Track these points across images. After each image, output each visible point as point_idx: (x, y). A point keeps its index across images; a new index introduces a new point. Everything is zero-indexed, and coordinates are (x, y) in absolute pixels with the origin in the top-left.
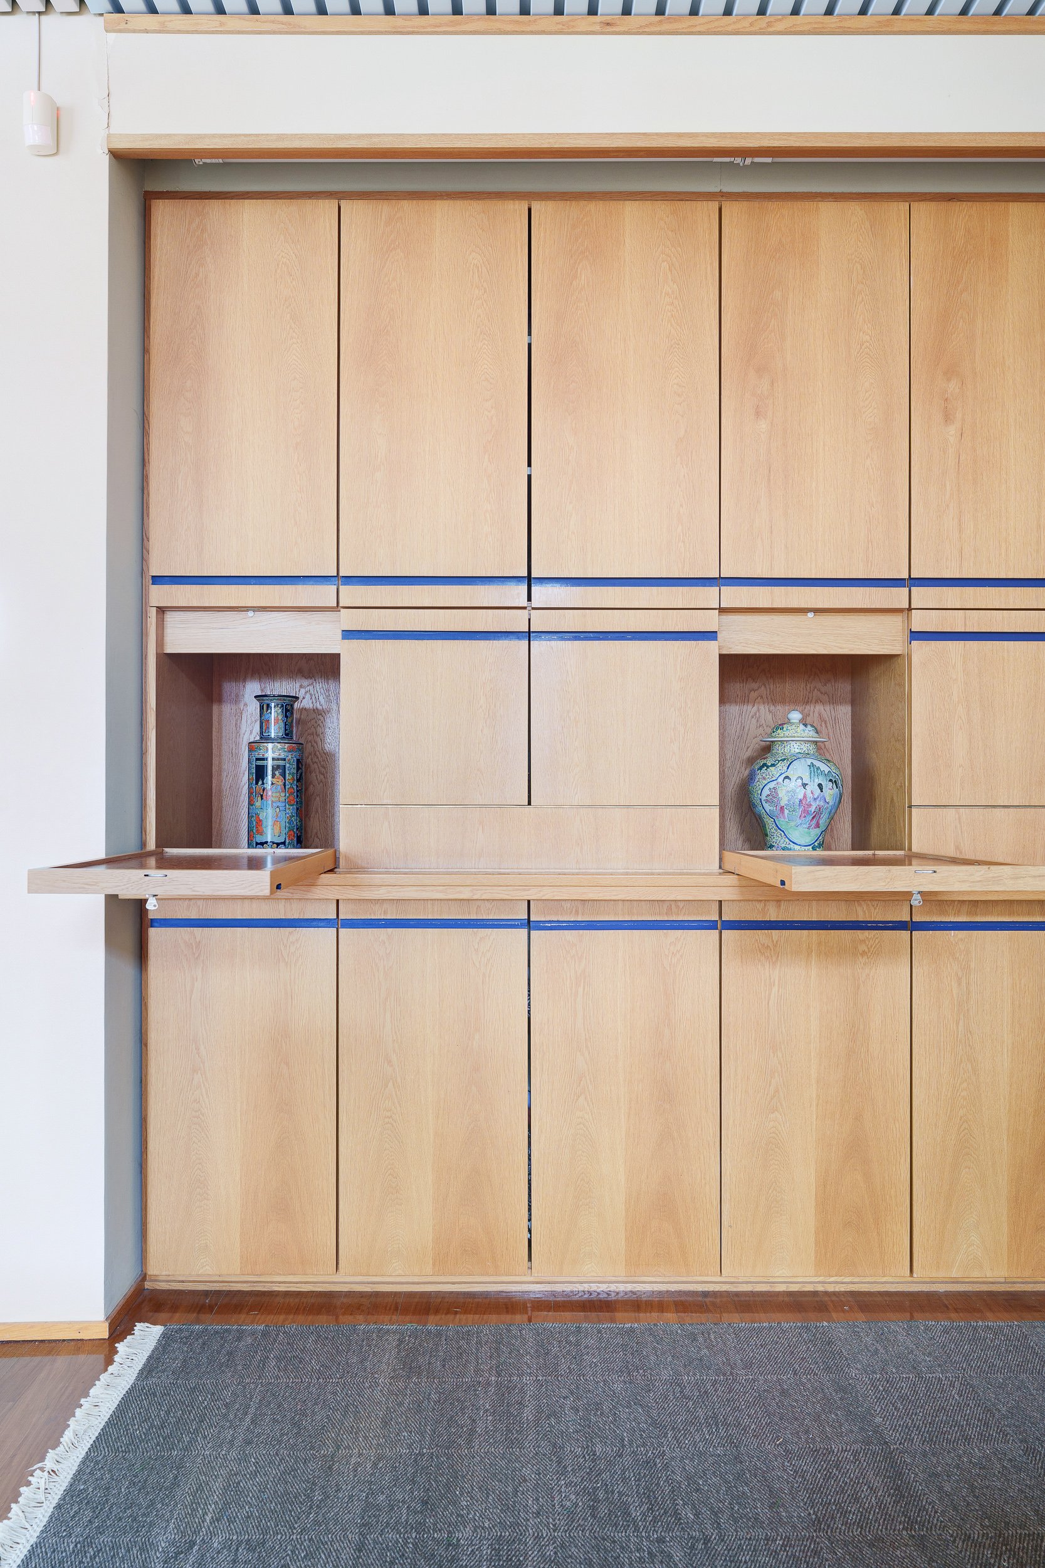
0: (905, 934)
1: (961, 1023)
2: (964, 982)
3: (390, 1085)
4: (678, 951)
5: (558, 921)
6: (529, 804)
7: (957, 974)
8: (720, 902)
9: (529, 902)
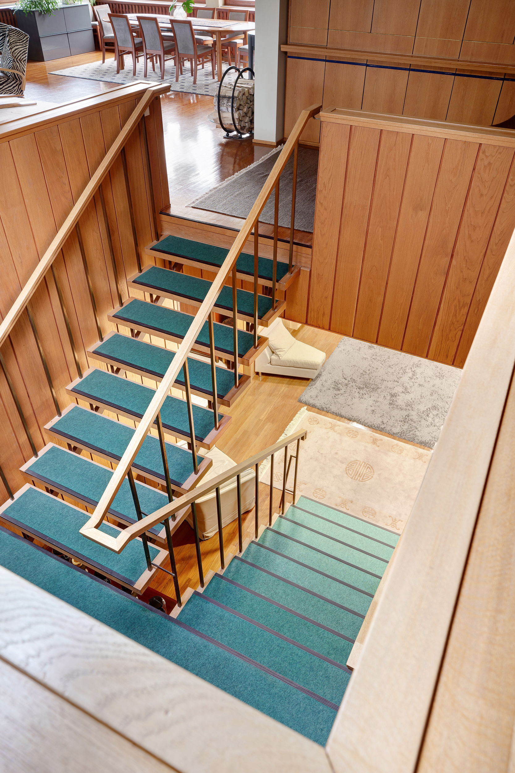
0: (453, 77)
1: (462, 102)
2: (465, 91)
3: (333, 102)
4: (399, 76)
5: (373, 65)
6: (371, 32)
7: (463, 89)
8: (411, 64)
9: (367, 60)
